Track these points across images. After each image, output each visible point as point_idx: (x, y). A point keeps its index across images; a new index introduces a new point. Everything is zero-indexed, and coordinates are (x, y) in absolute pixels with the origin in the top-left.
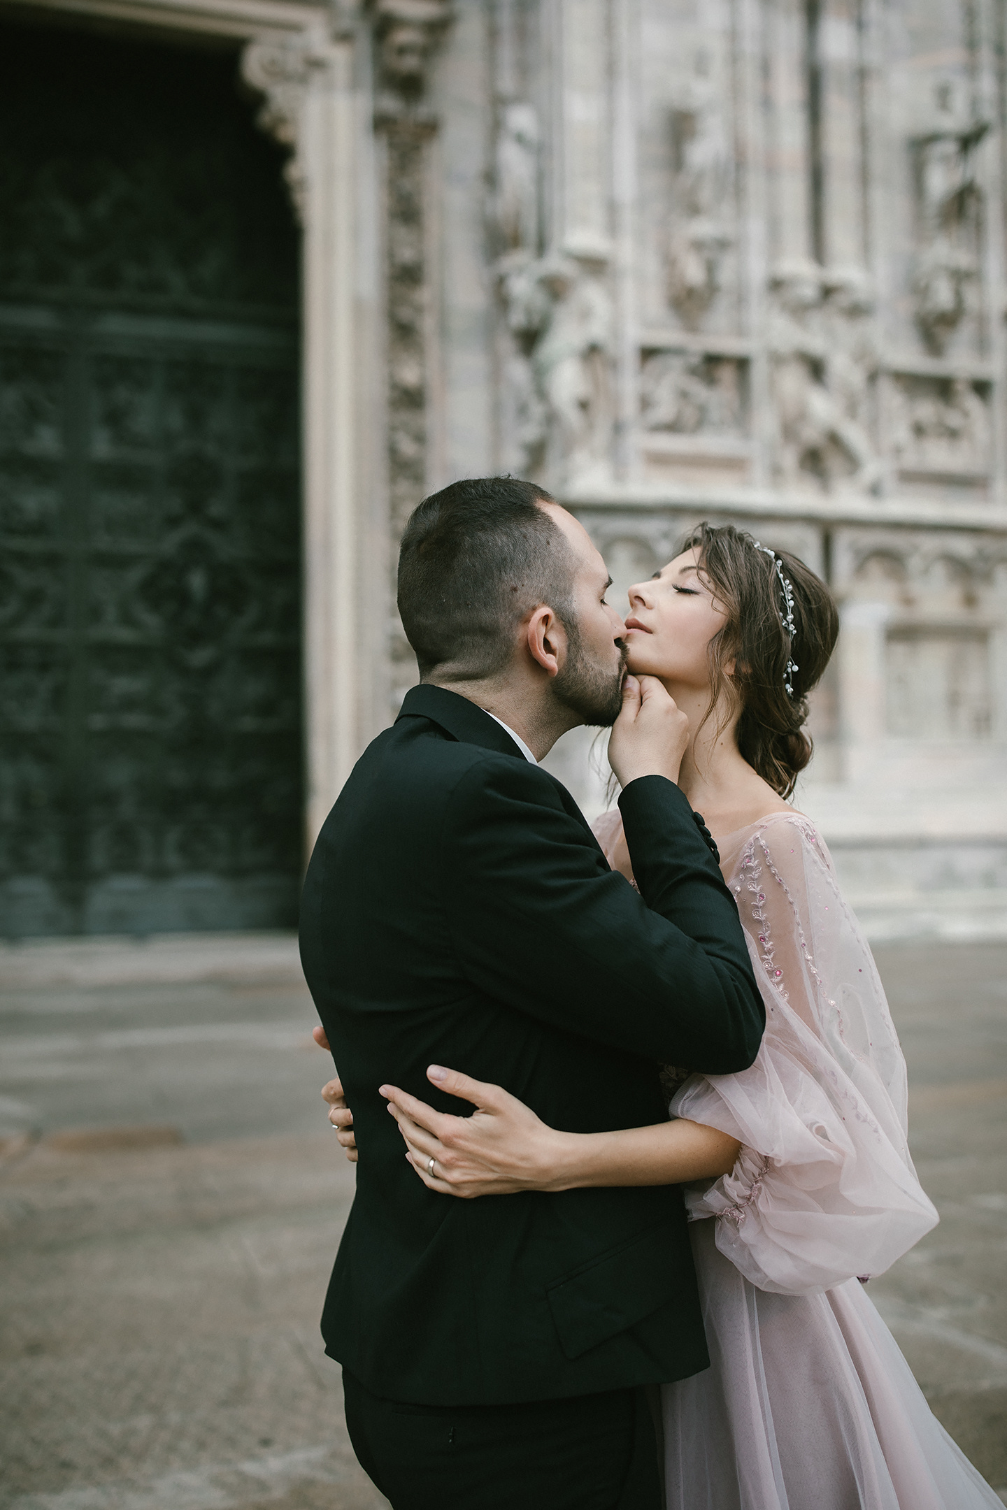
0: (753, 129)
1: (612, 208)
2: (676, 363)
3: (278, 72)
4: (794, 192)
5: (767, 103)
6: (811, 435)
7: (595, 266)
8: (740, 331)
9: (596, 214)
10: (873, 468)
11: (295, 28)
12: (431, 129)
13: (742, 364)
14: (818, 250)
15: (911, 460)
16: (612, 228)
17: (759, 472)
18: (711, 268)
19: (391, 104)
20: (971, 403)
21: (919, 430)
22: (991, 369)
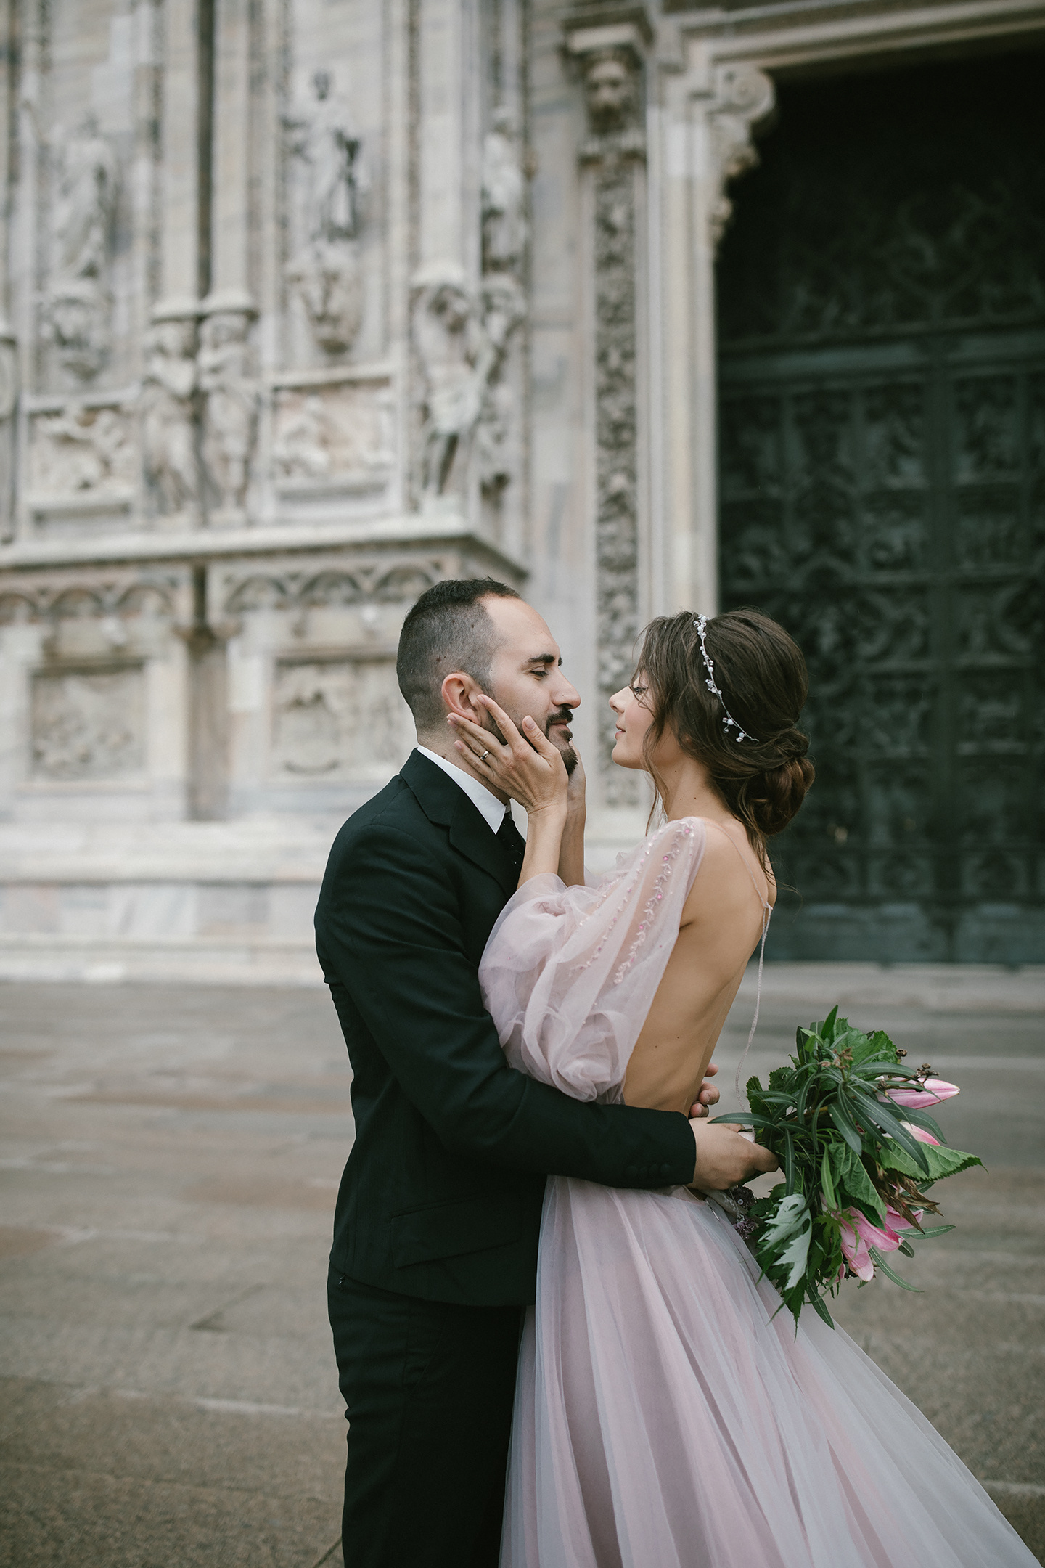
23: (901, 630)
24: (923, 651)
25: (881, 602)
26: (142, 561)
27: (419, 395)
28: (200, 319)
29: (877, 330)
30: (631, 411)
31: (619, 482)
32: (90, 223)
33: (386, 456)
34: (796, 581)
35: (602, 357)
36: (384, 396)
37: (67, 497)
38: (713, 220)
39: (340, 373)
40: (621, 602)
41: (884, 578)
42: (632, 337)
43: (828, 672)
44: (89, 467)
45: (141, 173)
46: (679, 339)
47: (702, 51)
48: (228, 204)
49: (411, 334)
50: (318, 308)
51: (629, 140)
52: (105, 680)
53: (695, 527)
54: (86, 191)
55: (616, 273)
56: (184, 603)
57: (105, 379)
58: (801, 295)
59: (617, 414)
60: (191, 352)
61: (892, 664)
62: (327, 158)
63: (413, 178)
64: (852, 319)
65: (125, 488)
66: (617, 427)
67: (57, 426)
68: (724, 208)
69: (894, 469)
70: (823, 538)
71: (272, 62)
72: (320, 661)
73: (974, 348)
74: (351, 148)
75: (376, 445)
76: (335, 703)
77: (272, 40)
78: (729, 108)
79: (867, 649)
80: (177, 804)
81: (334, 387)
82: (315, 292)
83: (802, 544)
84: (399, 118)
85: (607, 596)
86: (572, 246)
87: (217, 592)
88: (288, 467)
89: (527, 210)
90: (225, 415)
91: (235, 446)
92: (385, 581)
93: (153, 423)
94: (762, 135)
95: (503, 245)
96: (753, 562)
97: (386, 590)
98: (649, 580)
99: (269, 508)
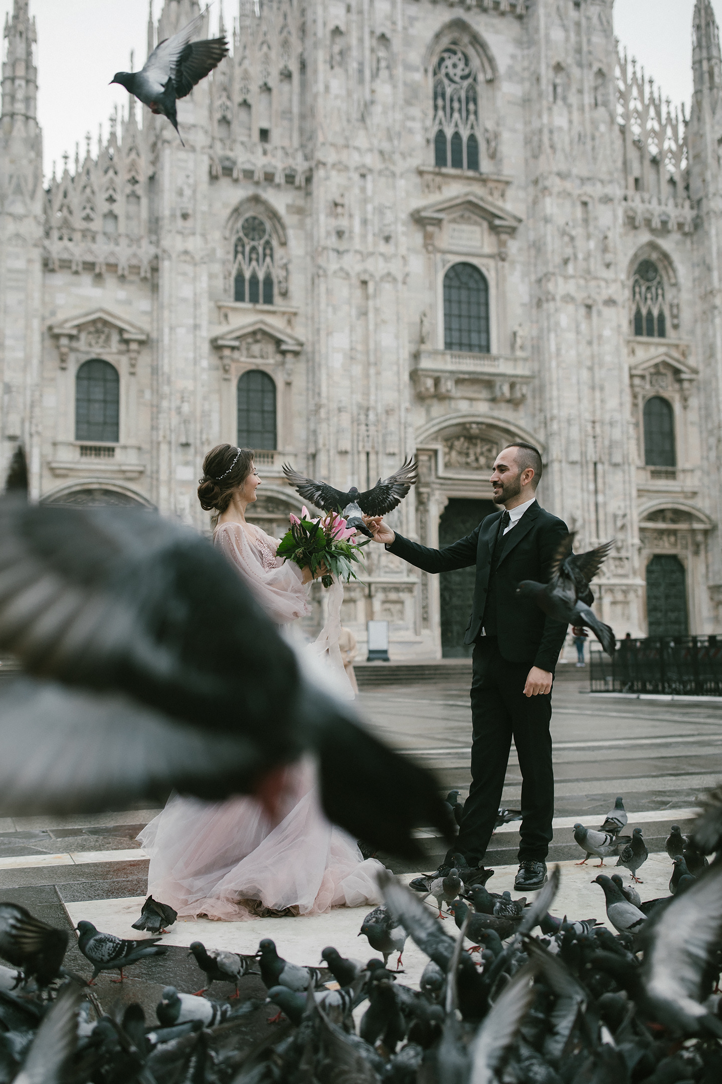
0: (586, 515)
4: (593, 526)
5: (589, 511)
10: (608, 574)
14: (598, 536)
15: (615, 572)
18: (580, 544)
20: (626, 562)
21: (616, 567)
22: (629, 555)
26: (359, 583)
38: (438, 522)
40: (425, 592)
47: (438, 492)
51: (427, 508)
56: (366, 591)
68: (440, 521)
76: (393, 610)
78: (441, 503)
85: (423, 590)
87: (372, 589)
88: (386, 566)
94: (446, 508)
97: (403, 591)
98: (429, 587)
99: (382, 574)
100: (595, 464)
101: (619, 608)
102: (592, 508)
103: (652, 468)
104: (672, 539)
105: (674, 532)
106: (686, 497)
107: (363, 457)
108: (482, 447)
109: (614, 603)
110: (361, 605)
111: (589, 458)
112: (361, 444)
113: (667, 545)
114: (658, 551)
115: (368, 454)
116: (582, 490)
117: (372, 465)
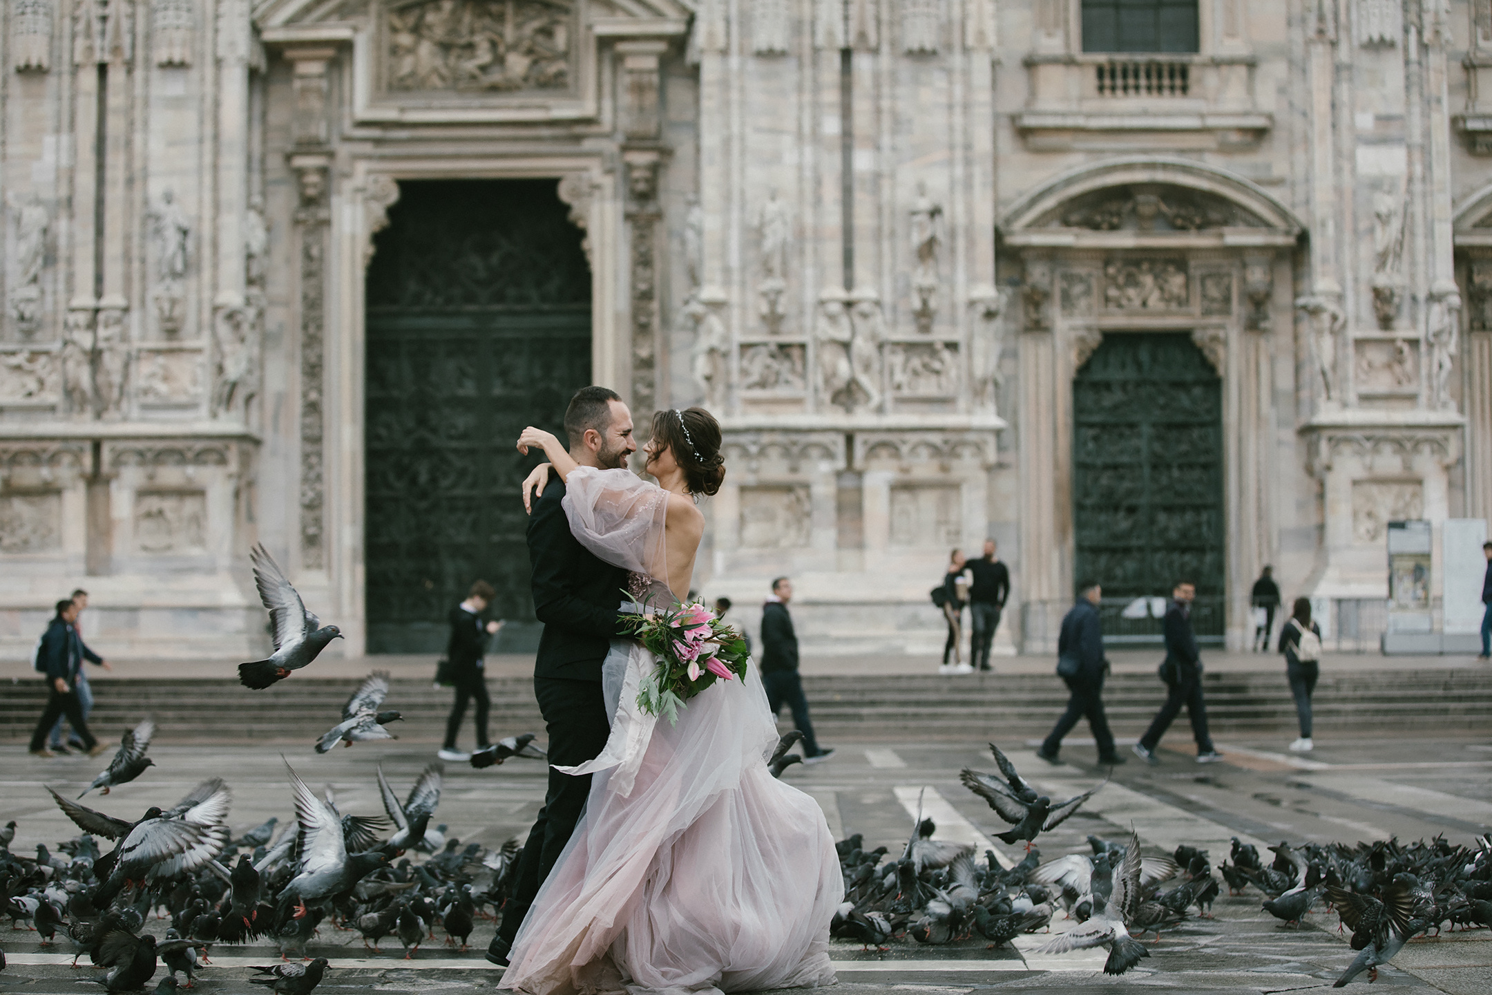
0: (809, 219)
1: (727, 270)
2: (763, 350)
3: (577, 193)
4: (833, 251)
5: (818, 201)
6: (839, 383)
7: (717, 306)
8: (801, 330)
9: (718, 277)
10: (878, 398)
11: (585, 169)
12: (659, 216)
13: (803, 346)
14: (848, 281)
15: (906, 392)
16: (727, 283)
17: (809, 405)
19: (633, 208)
20: (946, 355)
21: (914, 373)
22: (957, 336)
23: (463, 473)
24: (474, 485)
25: (452, 457)
26: (65, 439)
27: (218, 359)
28: (97, 311)
29: (451, 308)
30: (320, 357)
31: (313, 396)
32: (36, 254)
33: (200, 390)
34: (407, 444)
35: (305, 327)
36: (200, 359)
37: (19, 399)
38: (365, 256)
39: (175, 344)
40: (314, 460)
41: (454, 444)
42: (321, 318)
43: (424, 495)
44: (32, 385)
45: (62, 226)
46: (346, 321)
47: (361, 167)
48: (113, 248)
49: (213, 327)
50: (167, 313)
51: (322, 214)
52: (36, 499)
53: (354, 421)
54: (35, 238)
55: (313, 281)
56: (88, 461)
57: (39, 335)
58: (412, 286)
59: (313, 359)
60: (92, 325)
61: (459, 491)
62: (173, 238)
63: (215, 245)
64: (440, 300)
65: (52, 397)
66: (313, 367)
67: (14, 361)
68: (371, 250)
69: (461, 385)
70: (422, 421)
71: (138, 175)
72: (161, 492)
73: (503, 322)
74: (185, 233)
75: (195, 382)
76: (169, 515)
77: (138, 164)
78: (375, 198)
79: (445, 483)
80: (81, 567)
81: (171, 351)
82: (166, 306)
83: (411, 424)
84: (207, 213)
85: (306, 457)
86: (288, 261)
87: (106, 455)
88: (146, 392)
89: (267, 252)
90: (112, 363)
91: (116, 379)
92: (199, 454)
93: (71, 365)
94: (392, 211)
95: (255, 272)
96: (383, 432)
97: (199, 458)
98: (329, 448)
99: (135, 413)
100: (846, 54)
101: (927, 500)
102: (831, 193)
103: (1102, 58)
104: (1176, 282)
105: (1179, 260)
106: (1225, 149)
107: (89, 79)
108: (519, 26)
109: (905, 487)
110: (74, 501)
111: (821, 40)
112: (80, 43)
113: (1154, 300)
114: (1118, 321)
115: (102, 69)
116: (800, 136)
117: (115, 100)
